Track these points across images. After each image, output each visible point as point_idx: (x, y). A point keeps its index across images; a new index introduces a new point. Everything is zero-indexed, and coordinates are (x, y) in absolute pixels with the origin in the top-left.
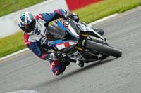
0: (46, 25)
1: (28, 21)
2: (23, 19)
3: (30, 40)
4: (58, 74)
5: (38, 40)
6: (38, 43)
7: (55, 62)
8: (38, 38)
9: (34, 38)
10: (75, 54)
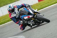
0: (18, 10)
1: (12, 8)
2: (10, 7)
3: (12, 16)
4: (22, 30)
5: (15, 16)
6: (15, 17)
7: (21, 25)
8: (15, 15)
9: (13, 15)
10: (31, 21)
